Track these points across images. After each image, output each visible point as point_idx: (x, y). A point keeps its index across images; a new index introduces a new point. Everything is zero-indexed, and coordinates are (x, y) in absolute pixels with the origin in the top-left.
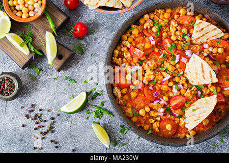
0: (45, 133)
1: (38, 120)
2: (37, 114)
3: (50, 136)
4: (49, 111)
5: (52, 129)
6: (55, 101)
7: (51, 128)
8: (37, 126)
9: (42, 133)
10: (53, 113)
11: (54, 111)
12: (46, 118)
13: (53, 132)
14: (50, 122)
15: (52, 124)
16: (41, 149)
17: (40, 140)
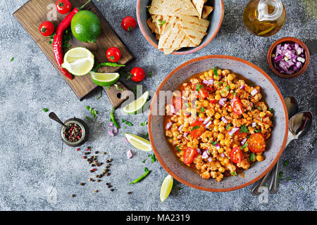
0: (101, 176)
1: (94, 163)
2: (93, 157)
3: (106, 179)
4: (105, 153)
5: (107, 172)
6: (111, 144)
7: (107, 170)
8: (92, 168)
9: (97, 176)
10: (109, 156)
11: (110, 154)
12: (103, 161)
13: (109, 174)
14: (106, 164)
15: (108, 167)
16: (97, 191)
17: (96, 182)
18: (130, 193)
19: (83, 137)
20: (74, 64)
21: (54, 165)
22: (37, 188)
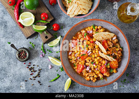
0: (35, 77)
1: (32, 70)
2: (32, 67)
3: (38, 79)
4: (38, 66)
5: (39, 75)
6: (41, 61)
8: (31, 73)
10: (40, 67)
13: (39, 77)
14: (38, 71)
15: (39, 73)
16: (33, 85)
17: (33, 80)
18: (49, 86)
19: (27, 57)
20: (25, 20)
21: (12, 71)
22: (3, 82)
